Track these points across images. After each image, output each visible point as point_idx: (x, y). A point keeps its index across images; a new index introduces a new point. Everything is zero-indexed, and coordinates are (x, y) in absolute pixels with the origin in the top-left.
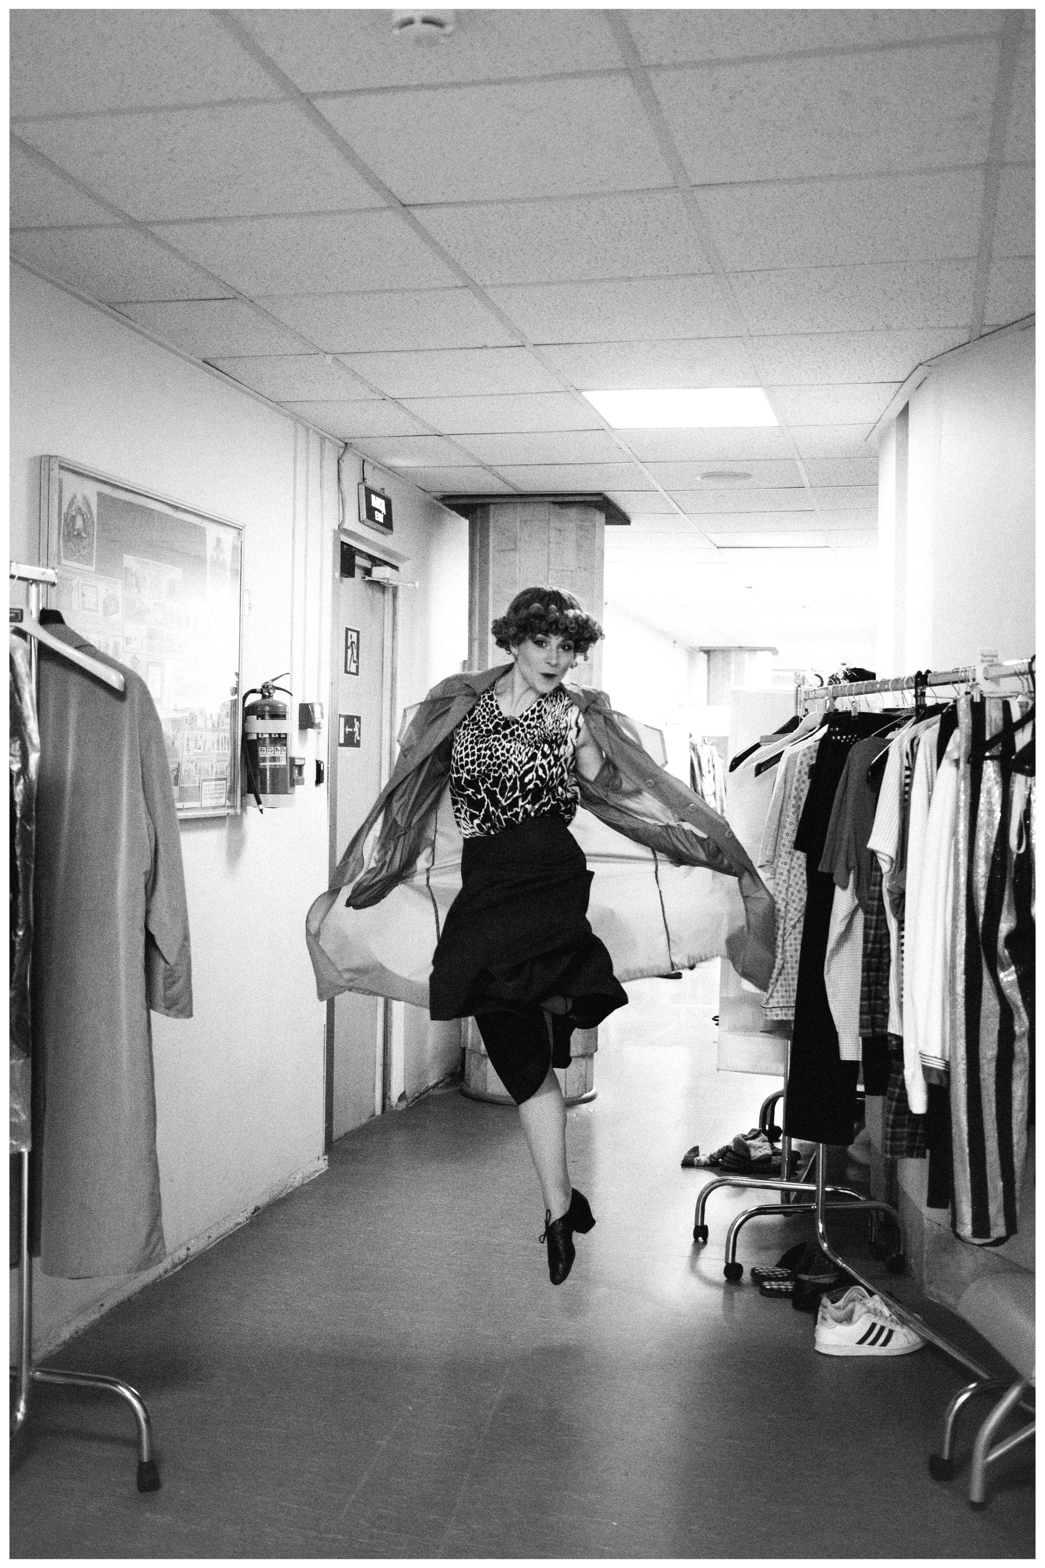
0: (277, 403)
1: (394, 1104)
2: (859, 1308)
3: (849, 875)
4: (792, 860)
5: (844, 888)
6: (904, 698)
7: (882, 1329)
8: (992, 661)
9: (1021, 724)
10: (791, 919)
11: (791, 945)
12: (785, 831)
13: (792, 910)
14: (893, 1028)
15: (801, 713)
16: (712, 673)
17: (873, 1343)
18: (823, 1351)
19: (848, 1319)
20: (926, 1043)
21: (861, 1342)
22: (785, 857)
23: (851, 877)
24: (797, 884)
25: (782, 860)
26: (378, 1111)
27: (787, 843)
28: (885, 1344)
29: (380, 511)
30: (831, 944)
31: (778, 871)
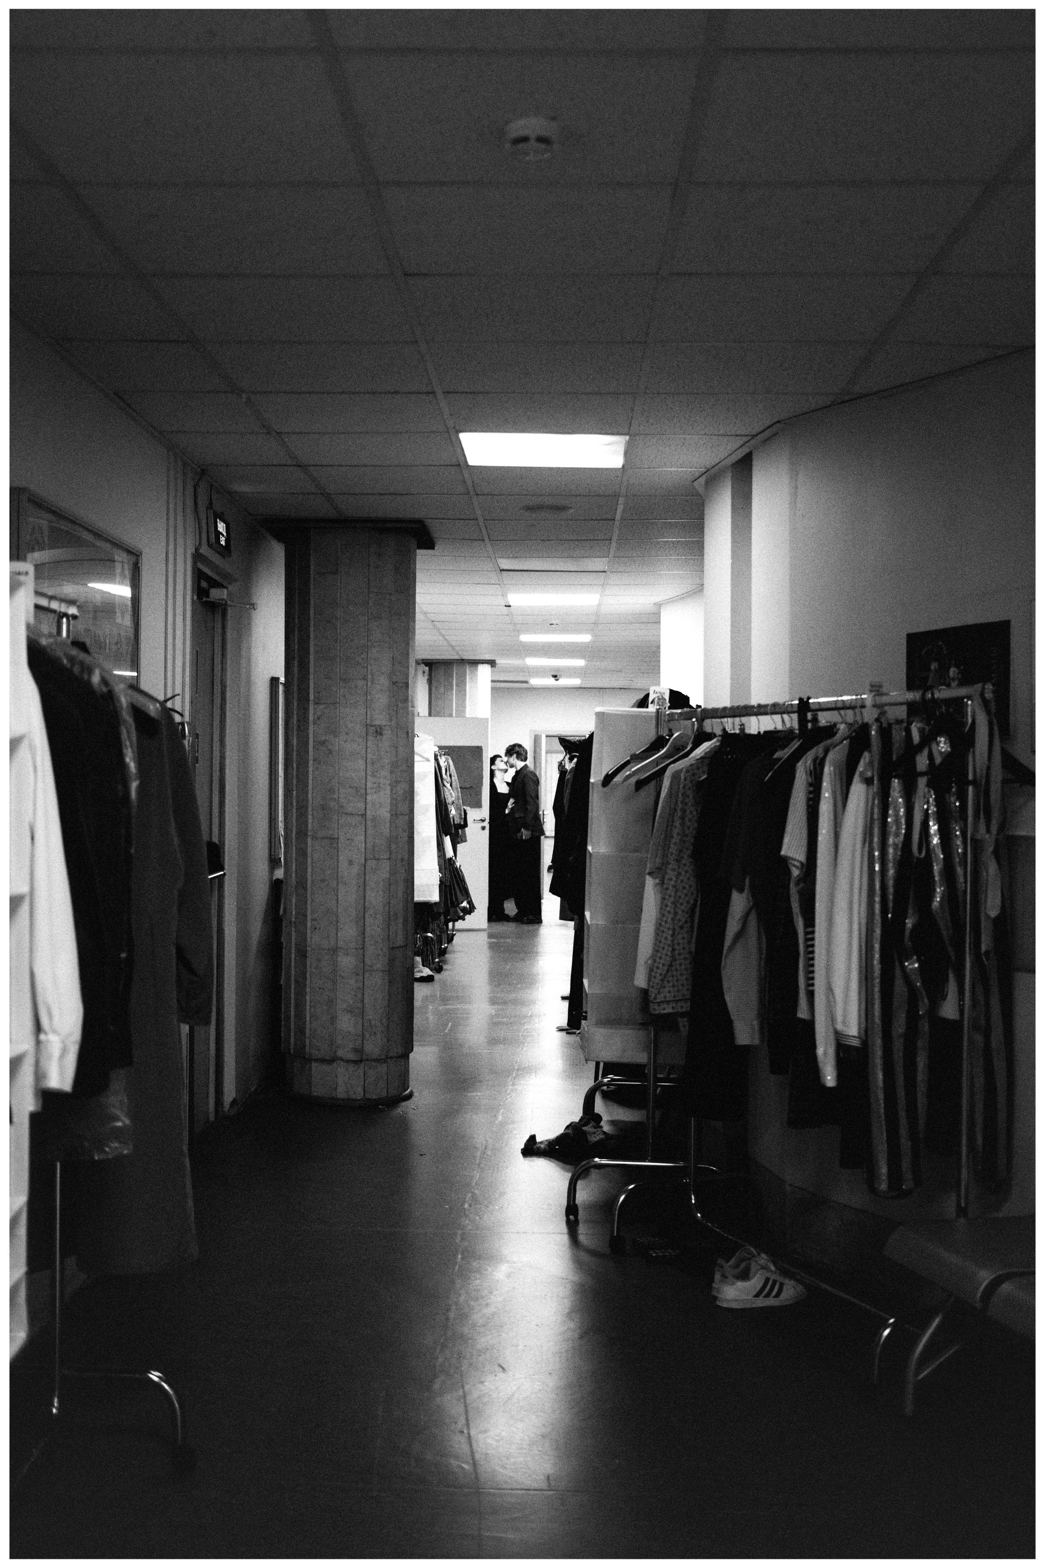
0: (161, 433)
1: (226, 1109)
2: (754, 1267)
3: (744, 879)
4: (679, 868)
5: (741, 891)
6: (783, 721)
7: (775, 1282)
8: (878, 691)
9: (920, 748)
10: (679, 920)
11: (679, 944)
12: (674, 840)
13: (680, 912)
14: (803, 1013)
15: (664, 733)
16: (434, 684)
17: (767, 1296)
18: (725, 1305)
19: (744, 1276)
20: (844, 1023)
21: (757, 1295)
22: (673, 865)
23: (747, 881)
24: (684, 888)
25: (670, 866)
26: (212, 1117)
27: (674, 852)
28: (778, 1295)
29: (223, 535)
30: (728, 942)
31: (667, 877)
